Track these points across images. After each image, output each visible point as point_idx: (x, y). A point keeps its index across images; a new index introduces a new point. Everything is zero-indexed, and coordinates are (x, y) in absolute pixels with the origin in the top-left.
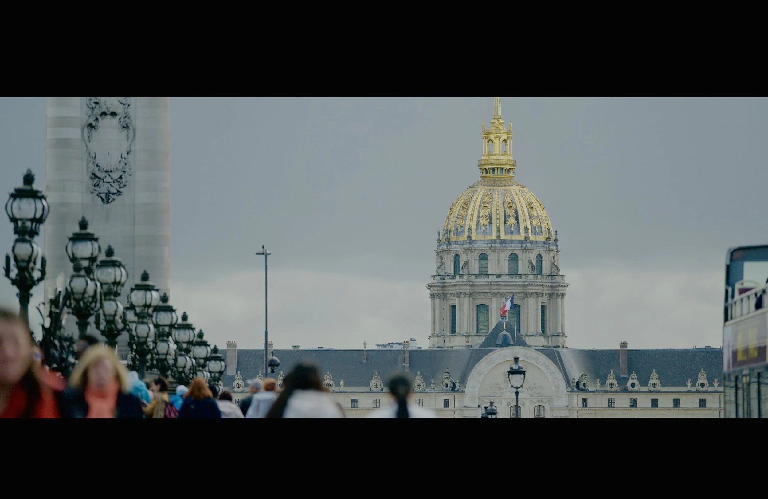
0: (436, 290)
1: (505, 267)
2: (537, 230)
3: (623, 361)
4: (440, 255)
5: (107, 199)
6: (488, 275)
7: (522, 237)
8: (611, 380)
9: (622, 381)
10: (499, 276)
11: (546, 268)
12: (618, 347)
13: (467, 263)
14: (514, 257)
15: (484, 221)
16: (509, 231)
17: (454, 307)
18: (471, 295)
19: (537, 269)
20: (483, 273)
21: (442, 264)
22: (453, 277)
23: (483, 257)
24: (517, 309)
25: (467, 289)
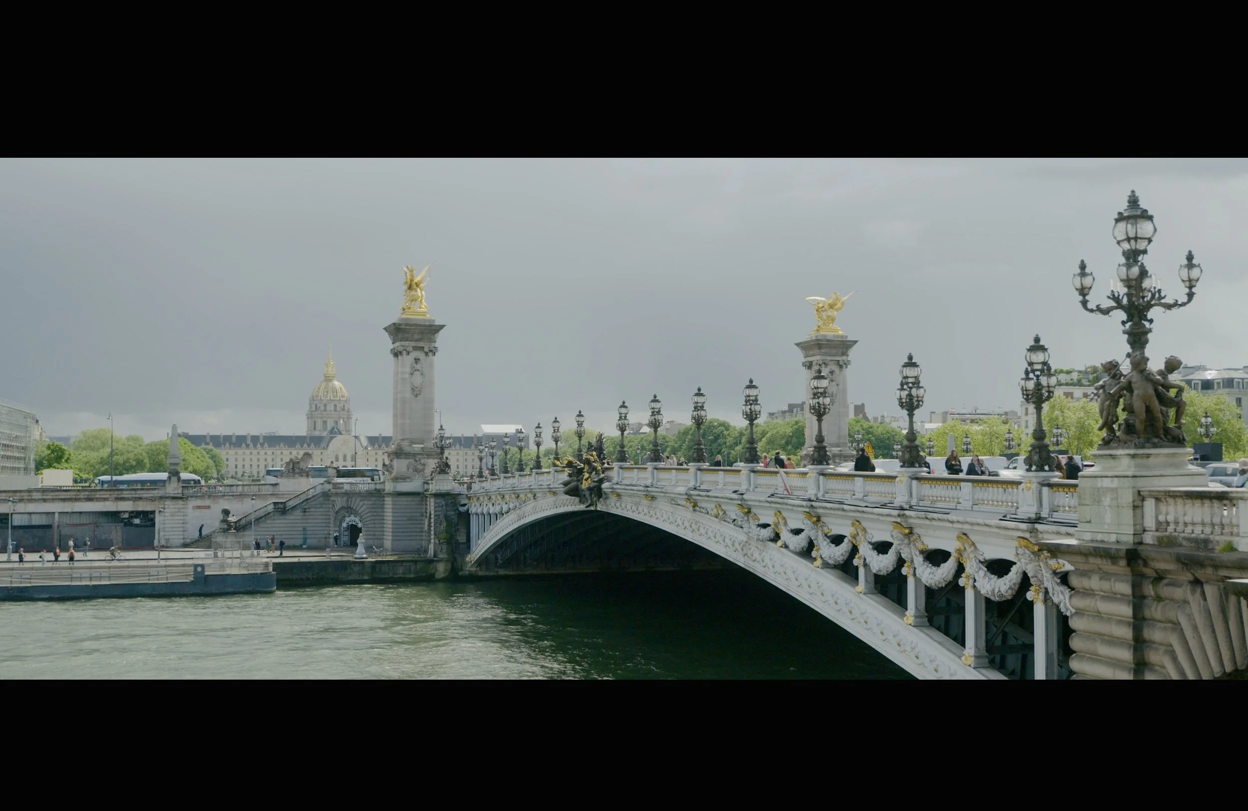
0: (309, 416)
1: (332, 408)
2: (343, 396)
3: (380, 440)
4: (310, 405)
5: (416, 396)
6: (326, 411)
7: (338, 399)
8: (376, 446)
9: (380, 446)
10: (330, 411)
11: (346, 408)
12: (378, 435)
13: (319, 407)
14: (335, 406)
15: (325, 393)
16: (334, 397)
17: (315, 422)
18: (321, 418)
19: (344, 409)
20: (325, 410)
21: (311, 407)
22: (315, 412)
23: (325, 405)
24: (336, 423)
25: (320, 416)
